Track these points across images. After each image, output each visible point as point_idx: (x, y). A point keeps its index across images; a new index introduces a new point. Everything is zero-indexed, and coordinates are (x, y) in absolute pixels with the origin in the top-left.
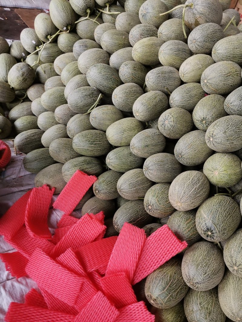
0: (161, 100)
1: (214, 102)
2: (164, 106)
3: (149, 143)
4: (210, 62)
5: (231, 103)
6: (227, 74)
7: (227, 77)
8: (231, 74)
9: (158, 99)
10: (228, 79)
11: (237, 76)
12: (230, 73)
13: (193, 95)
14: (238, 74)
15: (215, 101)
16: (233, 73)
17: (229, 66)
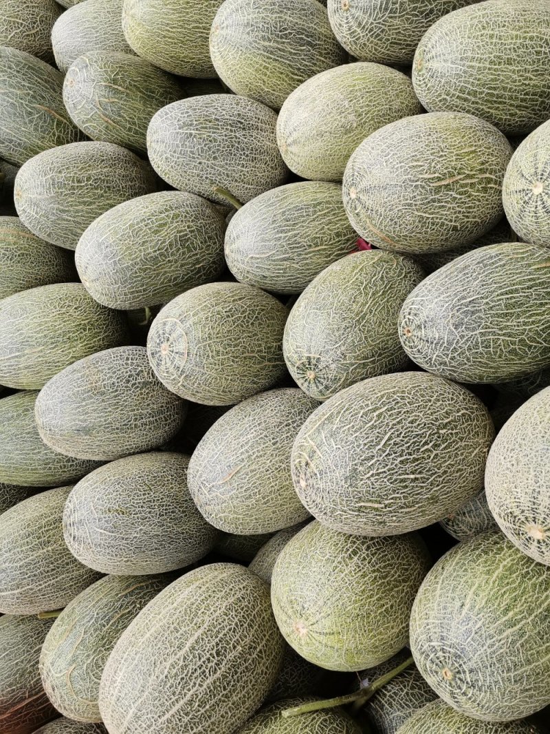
0: (183, 240)
1: (361, 300)
2: (198, 262)
3: (93, 418)
4: (396, 105)
5: (419, 327)
6: (439, 179)
7: (438, 190)
8: (457, 182)
9: (169, 234)
10: (439, 201)
11: (485, 190)
12: (452, 176)
13: (304, 242)
14: (489, 181)
15: (367, 294)
16: (468, 176)
17: (457, 140)
